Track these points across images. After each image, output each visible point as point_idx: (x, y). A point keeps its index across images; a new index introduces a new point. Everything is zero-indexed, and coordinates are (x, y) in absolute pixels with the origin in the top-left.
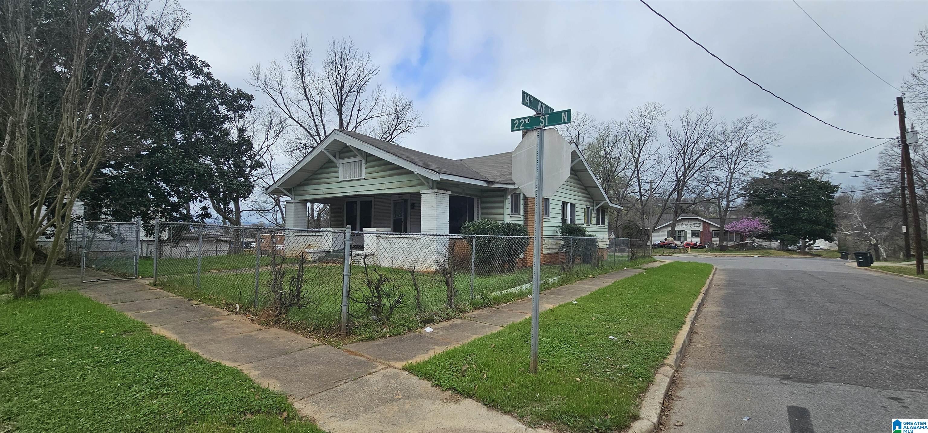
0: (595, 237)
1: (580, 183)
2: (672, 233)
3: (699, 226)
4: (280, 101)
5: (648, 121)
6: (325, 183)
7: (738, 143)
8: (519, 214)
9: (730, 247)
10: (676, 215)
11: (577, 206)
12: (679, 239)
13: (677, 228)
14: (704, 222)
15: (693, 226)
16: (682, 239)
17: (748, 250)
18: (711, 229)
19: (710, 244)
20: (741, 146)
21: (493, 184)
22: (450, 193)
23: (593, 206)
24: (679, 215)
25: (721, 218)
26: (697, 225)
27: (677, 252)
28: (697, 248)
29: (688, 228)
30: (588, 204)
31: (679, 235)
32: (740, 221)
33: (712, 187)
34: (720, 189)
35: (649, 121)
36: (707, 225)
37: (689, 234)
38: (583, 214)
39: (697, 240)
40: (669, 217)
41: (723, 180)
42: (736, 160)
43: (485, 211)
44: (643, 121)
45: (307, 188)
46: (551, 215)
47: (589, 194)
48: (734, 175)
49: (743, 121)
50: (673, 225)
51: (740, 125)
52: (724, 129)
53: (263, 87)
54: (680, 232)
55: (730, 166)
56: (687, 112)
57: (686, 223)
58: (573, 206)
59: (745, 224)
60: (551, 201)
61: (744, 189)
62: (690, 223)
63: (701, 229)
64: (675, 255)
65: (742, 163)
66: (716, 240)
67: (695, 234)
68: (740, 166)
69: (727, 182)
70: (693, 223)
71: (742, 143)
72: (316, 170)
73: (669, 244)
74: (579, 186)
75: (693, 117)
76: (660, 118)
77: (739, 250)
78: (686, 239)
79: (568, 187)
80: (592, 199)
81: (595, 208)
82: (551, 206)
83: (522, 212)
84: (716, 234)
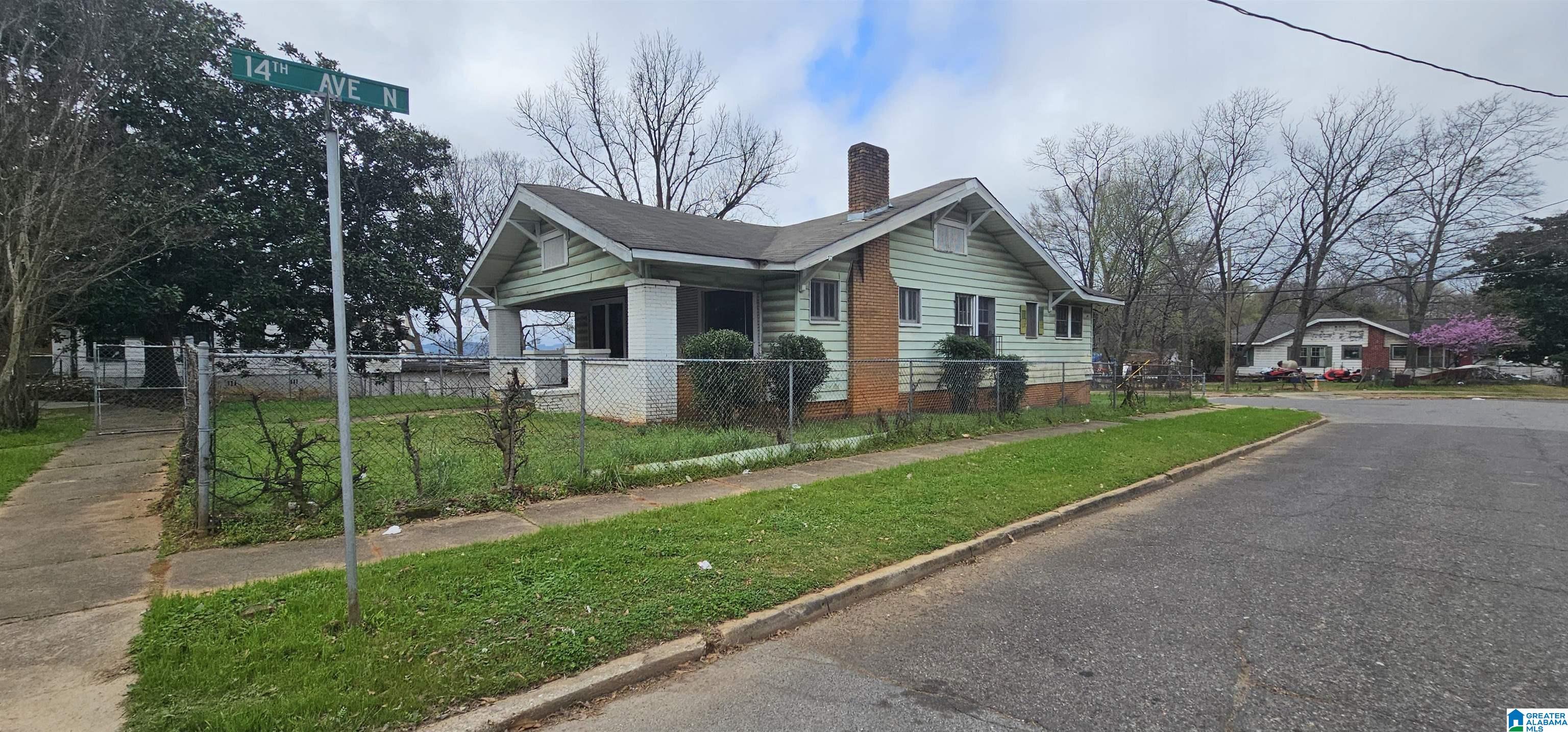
0: (1025, 360)
1: (1009, 257)
2: (1296, 352)
3: (1361, 337)
4: (565, 148)
5: (1240, 128)
6: (529, 276)
7: (1461, 158)
8: (837, 319)
9: (1422, 378)
10: (1305, 314)
11: (997, 301)
12: (1315, 364)
13: (1307, 341)
14: (1370, 326)
15: (1346, 335)
16: (1322, 363)
17: (1467, 384)
18: (1389, 343)
19: (1384, 373)
20: (1467, 164)
21: (765, 265)
22: (678, 284)
23: (1047, 301)
24: (1312, 315)
25: (1411, 321)
26: (1357, 335)
27: (1288, 390)
28: (1350, 380)
29: (1335, 341)
30: (1032, 297)
31: (1317, 356)
32: (1446, 326)
33: (1395, 256)
34: (1413, 258)
35: (1245, 129)
36: (1377, 334)
37: (1337, 354)
38: (1017, 317)
39: (1354, 365)
40: (1288, 318)
41: (1420, 236)
42: (1454, 195)
43: (769, 315)
44: (1231, 129)
45: (511, 285)
46: (923, 320)
47: (1035, 279)
48: (1447, 228)
49: (1473, 110)
50: (1298, 337)
51: (1464, 119)
52: (1426, 130)
53: (538, 129)
54: (1316, 349)
55: (1437, 209)
56: (1334, 101)
57: (1330, 330)
58: (987, 303)
59: (1457, 330)
60: (923, 294)
61: (1474, 255)
62: (1339, 331)
63: (1364, 342)
64: (1278, 394)
65: (1471, 201)
66: (1398, 365)
67: (1349, 352)
68: (1462, 208)
69: (1430, 243)
70: (1346, 331)
71: (1469, 157)
72: (517, 255)
73: (1287, 373)
74: (1006, 263)
75: (1347, 112)
76: (1267, 120)
77: (1445, 385)
78: (1329, 363)
79: (972, 267)
80: (1044, 287)
81: (1052, 305)
82: (923, 303)
83: (843, 316)
84: (1399, 352)
